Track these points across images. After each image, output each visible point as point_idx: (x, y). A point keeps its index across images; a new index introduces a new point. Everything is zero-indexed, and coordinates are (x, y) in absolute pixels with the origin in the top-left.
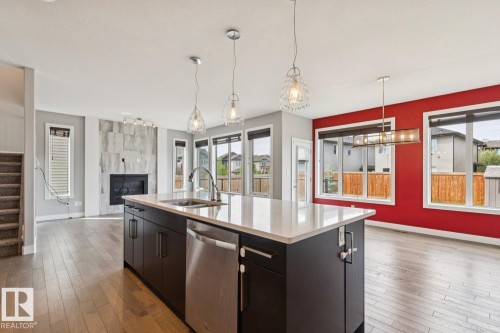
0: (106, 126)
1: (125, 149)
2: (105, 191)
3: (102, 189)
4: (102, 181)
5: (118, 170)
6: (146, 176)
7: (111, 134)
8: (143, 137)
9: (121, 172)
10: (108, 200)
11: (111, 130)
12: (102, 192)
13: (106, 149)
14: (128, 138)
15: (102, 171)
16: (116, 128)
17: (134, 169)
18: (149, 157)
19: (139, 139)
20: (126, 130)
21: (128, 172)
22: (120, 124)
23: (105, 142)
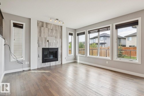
0: (40, 24)
1: (49, 36)
2: (40, 56)
3: (39, 55)
4: (38, 51)
5: (46, 45)
6: (57, 49)
7: (42, 28)
8: (56, 30)
9: (47, 47)
10: (41, 61)
11: (43, 26)
12: (39, 57)
13: (40, 36)
14: (50, 30)
15: (39, 46)
16: (45, 25)
17: (53, 45)
18: (59, 40)
19: (55, 31)
20: (49, 26)
21: (50, 47)
22: (47, 24)
23: (40, 32)
